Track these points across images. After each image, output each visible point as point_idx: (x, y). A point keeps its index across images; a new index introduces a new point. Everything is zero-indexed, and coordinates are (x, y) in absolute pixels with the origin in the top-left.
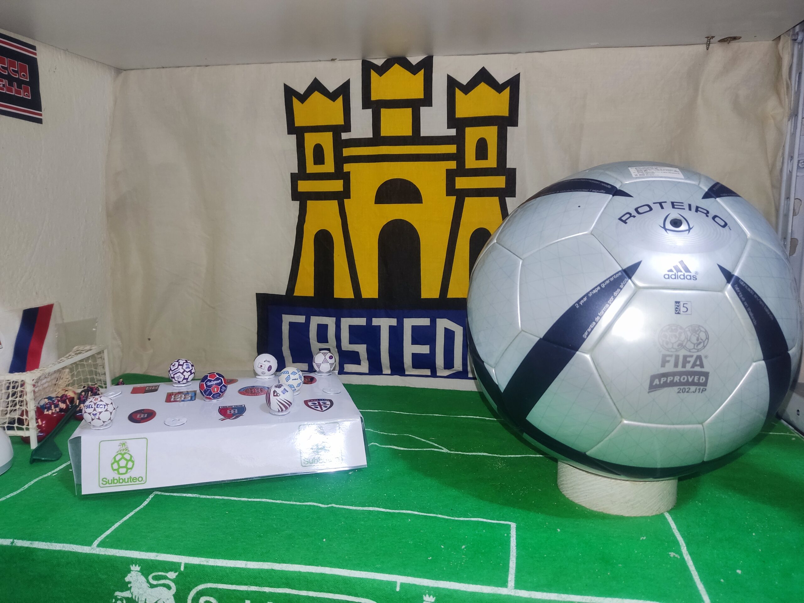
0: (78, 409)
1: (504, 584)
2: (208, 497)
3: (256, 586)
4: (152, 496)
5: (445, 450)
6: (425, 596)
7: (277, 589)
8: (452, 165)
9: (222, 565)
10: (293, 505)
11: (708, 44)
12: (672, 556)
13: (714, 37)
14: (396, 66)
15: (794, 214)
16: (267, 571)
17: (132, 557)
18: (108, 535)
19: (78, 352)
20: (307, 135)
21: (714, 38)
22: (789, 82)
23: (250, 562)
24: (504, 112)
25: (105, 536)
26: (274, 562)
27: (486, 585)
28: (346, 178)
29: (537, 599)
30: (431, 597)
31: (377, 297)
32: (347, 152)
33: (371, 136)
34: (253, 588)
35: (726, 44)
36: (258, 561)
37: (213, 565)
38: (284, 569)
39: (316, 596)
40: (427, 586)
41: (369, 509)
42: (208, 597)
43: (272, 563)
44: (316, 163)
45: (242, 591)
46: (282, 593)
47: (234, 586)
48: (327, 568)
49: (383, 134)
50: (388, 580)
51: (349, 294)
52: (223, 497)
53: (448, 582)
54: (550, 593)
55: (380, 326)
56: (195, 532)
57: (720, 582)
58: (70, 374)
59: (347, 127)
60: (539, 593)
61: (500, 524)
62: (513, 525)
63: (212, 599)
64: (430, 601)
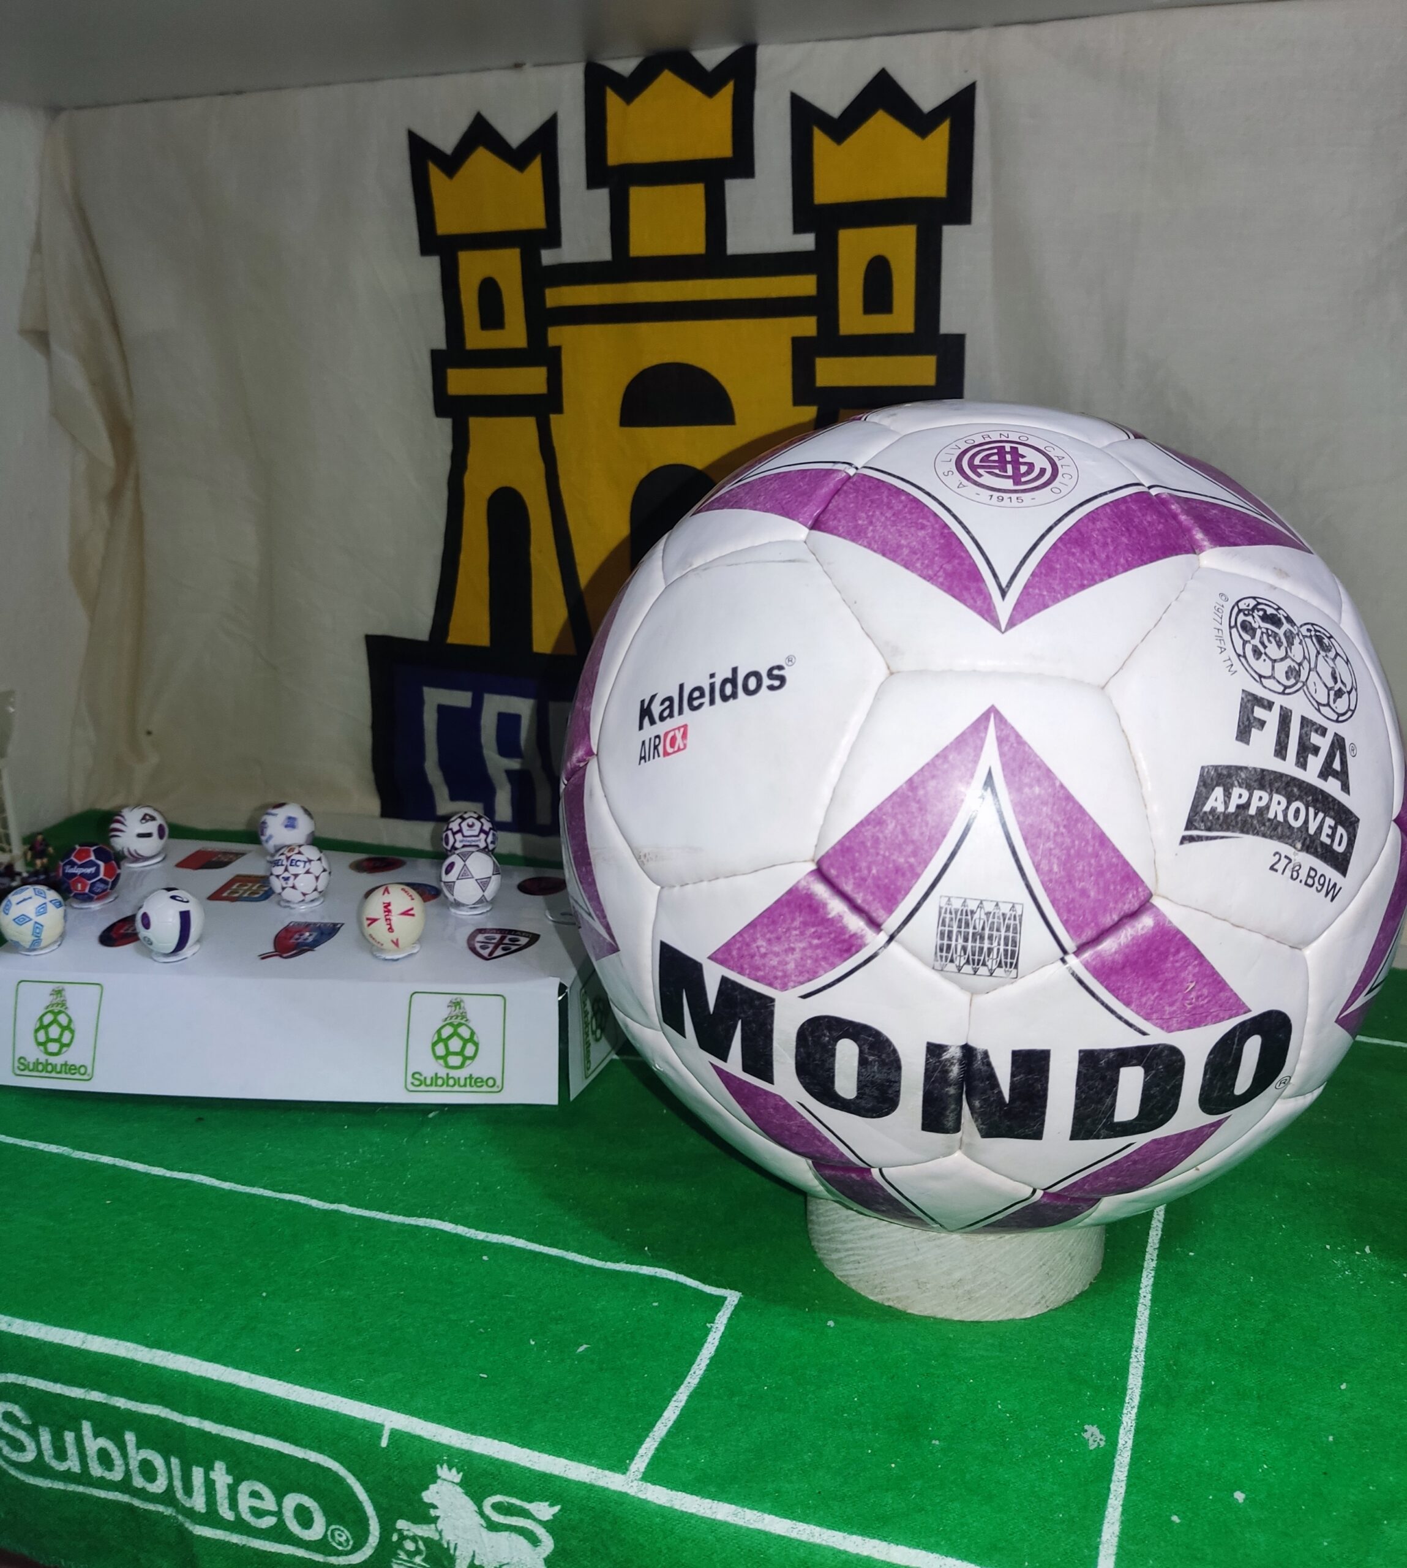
1: (620, 1465)
2: (87, 1156)
3: (103, 1392)
6: (441, 1467)
8: (807, 326)
9: (37, 1337)
10: (254, 1196)
12: (1088, 1436)
14: (667, 77)
20: (465, 258)
23: (92, 1336)
24: (938, 185)
26: (139, 1344)
27: (579, 1461)
28: (553, 361)
29: (687, 1513)
30: (454, 1470)
32: (558, 296)
34: (96, 1396)
36: (108, 1335)
37: (19, 1333)
38: (156, 1362)
39: (216, 1432)
41: (417, 1224)
42: (7, 1403)
43: (136, 1345)
44: (485, 324)
45: (74, 1399)
46: (152, 1417)
47: (60, 1385)
49: (634, 250)
50: (367, 1419)
52: (116, 1160)
53: (496, 1442)
54: (721, 1503)
57: (1173, 1522)
59: (552, 235)
60: (694, 1497)
61: (702, 1292)
62: (733, 1297)
63: (16, 1410)
64: (451, 1479)
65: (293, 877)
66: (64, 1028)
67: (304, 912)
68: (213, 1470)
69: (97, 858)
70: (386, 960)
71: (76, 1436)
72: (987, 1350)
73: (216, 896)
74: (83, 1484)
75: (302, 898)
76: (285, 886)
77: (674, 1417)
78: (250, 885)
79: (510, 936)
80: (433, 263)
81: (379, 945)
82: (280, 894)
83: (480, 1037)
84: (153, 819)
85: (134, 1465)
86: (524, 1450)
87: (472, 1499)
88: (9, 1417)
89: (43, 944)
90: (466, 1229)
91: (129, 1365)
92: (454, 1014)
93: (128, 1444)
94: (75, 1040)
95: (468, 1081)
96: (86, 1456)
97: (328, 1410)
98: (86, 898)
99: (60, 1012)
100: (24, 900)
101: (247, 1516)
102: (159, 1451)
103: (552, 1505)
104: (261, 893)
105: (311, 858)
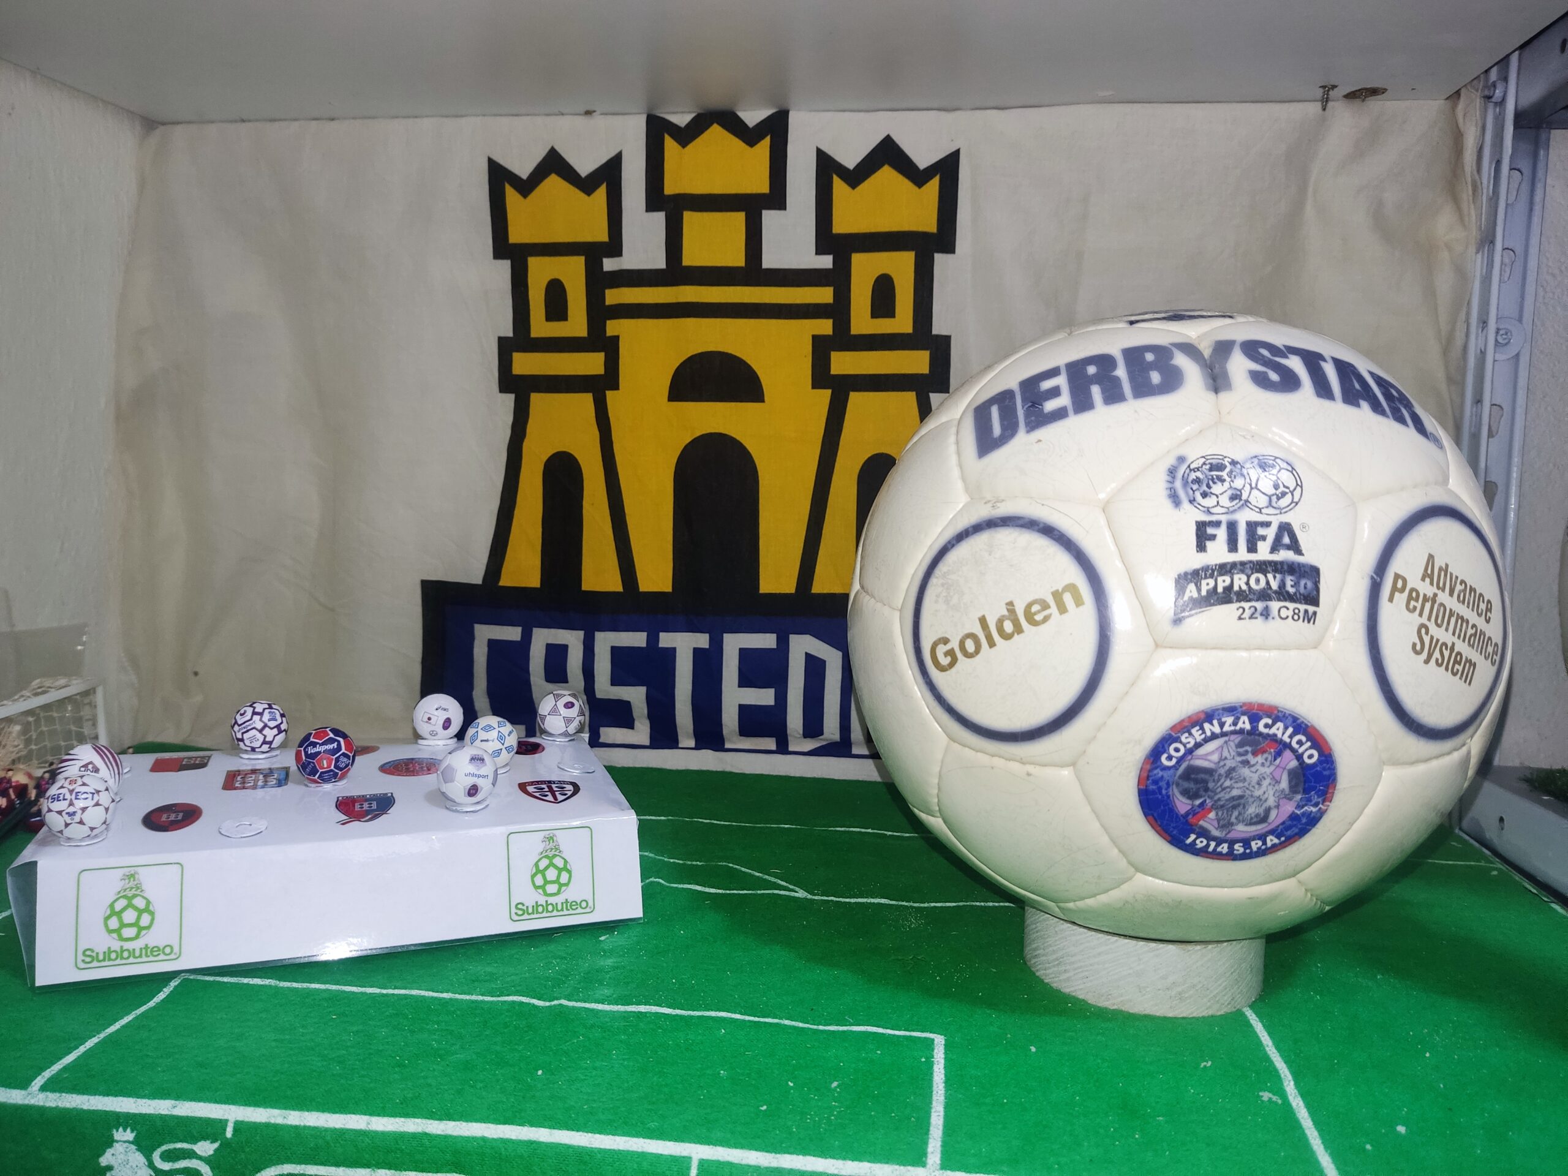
0: (35, 809)
1: (919, 1159)
2: (295, 985)
3: (390, 1169)
4: (177, 983)
5: (801, 894)
8: (825, 327)
9: (316, 1125)
10: (476, 1001)
11: (1325, 101)
12: (1265, 1099)
13: (1336, 87)
14: (716, 130)
15: (1491, 435)
16: (414, 1136)
17: (118, 1110)
18: (69, 1064)
19: (40, 690)
20: (534, 263)
21: (1335, 89)
22: (1477, 177)
23: (377, 1118)
24: (928, 223)
25: (62, 1066)
26: (428, 1119)
27: (880, 1162)
28: (611, 348)
31: (670, 589)
32: (614, 296)
33: (660, 263)
35: (1357, 102)
36: (393, 1115)
38: (450, 1132)
40: (755, 1166)
41: (639, 1010)
43: (424, 1121)
44: (550, 317)
47: (342, 1169)
48: (543, 1129)
49: (687, 261)
50: (672, 1154)
51: (612, 583)
52: (327, 985)
53: (801, 1157)
55: (674, 650)
56: (263, 1055)
57: (1364, 1150)
58: (23, 738)
59: (614, 247)
61: (910, 1037)
62: (939, 1039)
77: (941, 1124)
80: (504, 266)
86: (828, 1160)
97: (632, 1151)
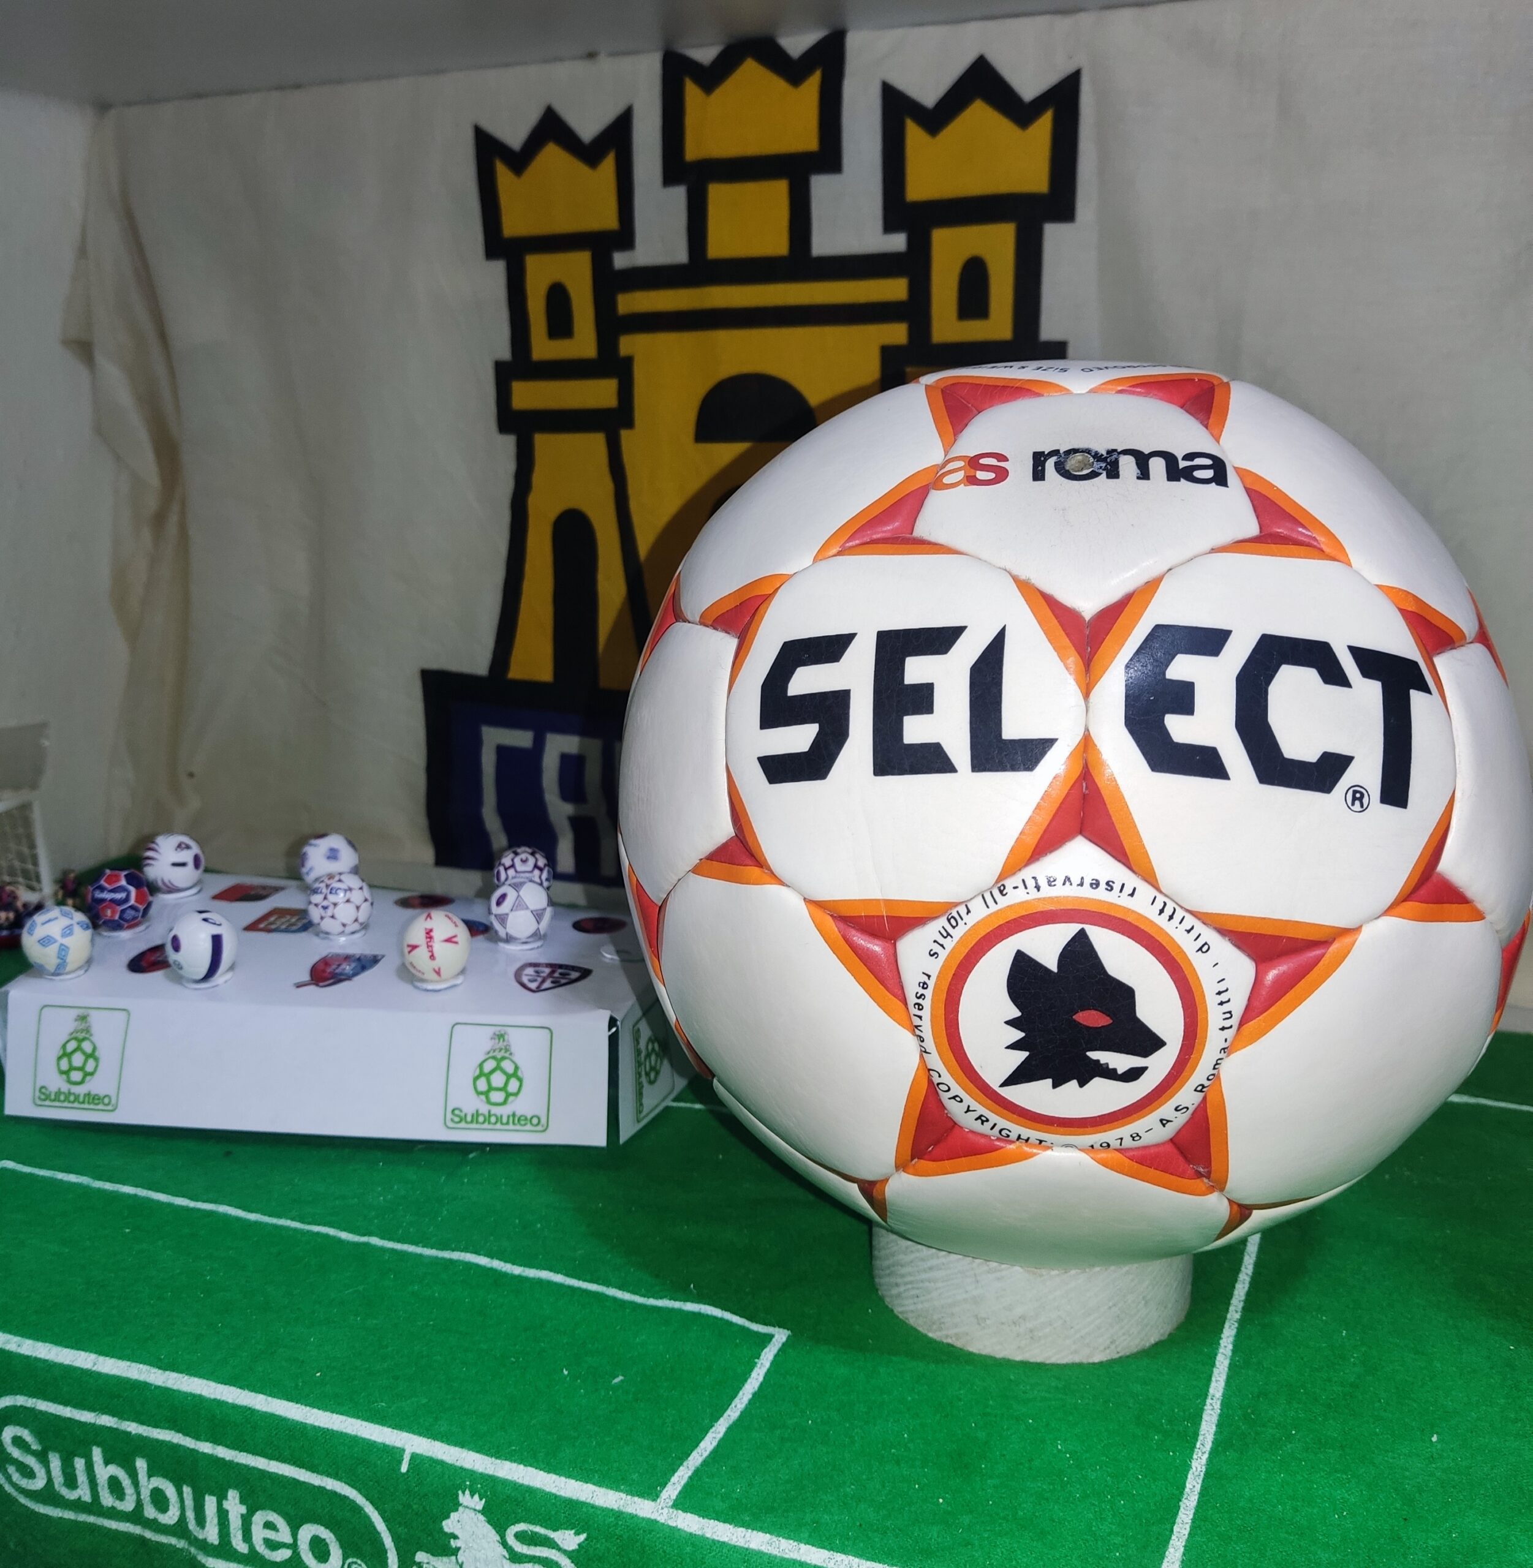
1: (651, 1492)
2: (107, 1185)
3: (113, 1416)
6: (464, 1493)
7: (154, 1429)
8: (897, 334)
9: (47, 1358)
20: (533, 262)
24: (1036, 179)
26: (154, 1366)
27: (607, 1487)
28: (624, 372)
29: (719, 1541)
30: (476, 1497)
32: (631, 302)
34: (107, 1421)
36: (121, 1357)
37: (30, 1354)
38: (171, 1385)
39: (231, 1459)
40: (471, 1470)
41: (453, 1257)
42: (18, 1427)
43: (148, 1368)
44: (553, 333)
45: (83, 1424)
46: (164, 1442)
47: (69, 1409)
48: (263, 1396)
49: (713, 251)
50: (387, 1443)
53: (522, 1466)
54: (755, 1532)
59: (624, 237)
60: (727, 1526)
61: (748, 1330)
62: (780, 1336)
63: (26, 1435)
64: (473, 1506)
65: (332, 907)
66: (88, 1056)
67: (343, 944)
68: (227, 1499)
69: (129, 883)
70: (428, 990)
71: (86, 1463)
72: (1049, 1393)
73: (252, 927)
74: (94, 1514)
75: (341, 929)
76: (323, 915)
77: (710, 1448)
78: (288, 917)
79: (560, 971)
80: (498, 269)
81: (419, 975)
82: (319, 924)
83: (524, 1072)
84: (188, 847)
85: (145, 1494)
86: (551, 1475)
87: (495, 1529)
88: (18, 1441)
89: (68, 969)
90: (502, 1264)
91: (142, 1387)
92: (497, 1047)
93: (139, 1471)
94: (99, 1068)
95: (511, 1119)
96: (97, 1485)
97: (346, 1434)
98: (116, 926)
99: (84, 1039)
100: (49, 921)
101: (261, 1548)
102: (171, 1480)
103: (577, 1534)
104: (300, 924)
105: (352, 886)
